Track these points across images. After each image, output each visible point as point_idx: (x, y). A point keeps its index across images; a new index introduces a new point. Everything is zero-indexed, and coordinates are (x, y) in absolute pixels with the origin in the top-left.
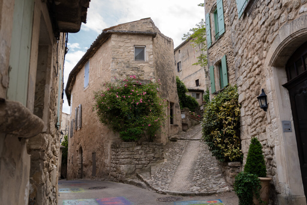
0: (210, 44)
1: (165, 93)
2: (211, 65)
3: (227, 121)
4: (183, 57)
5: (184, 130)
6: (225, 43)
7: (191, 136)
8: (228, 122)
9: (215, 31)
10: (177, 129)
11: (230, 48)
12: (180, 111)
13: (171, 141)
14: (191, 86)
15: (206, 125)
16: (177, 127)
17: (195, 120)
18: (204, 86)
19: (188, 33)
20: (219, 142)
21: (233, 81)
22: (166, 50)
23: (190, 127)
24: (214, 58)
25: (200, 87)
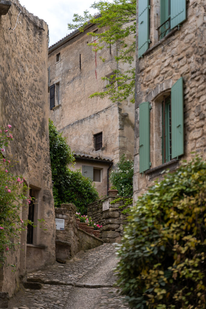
0: (146, 46)
1: (20, 161)
2: (144, 101)
3: (183, 246)
4: (68, 72)
5: (59, 261)
6: (184, 48)
7: (76, 276)
8: (186, 248)
9: (159, 14)
10: (42, 257)
11: (195, 63)
12: (53, 210)
13: (27, 288)
14: (81, 149)
15: (131, 253)
16: (43, 251)
17: (90, 236)
18: (114, 151)
19: (85, 13)
20: (161, 298)
21: (197, 145)
22: (30, 49)
23: (75, 253)
24: (153, 82)
25: (104, 151)
